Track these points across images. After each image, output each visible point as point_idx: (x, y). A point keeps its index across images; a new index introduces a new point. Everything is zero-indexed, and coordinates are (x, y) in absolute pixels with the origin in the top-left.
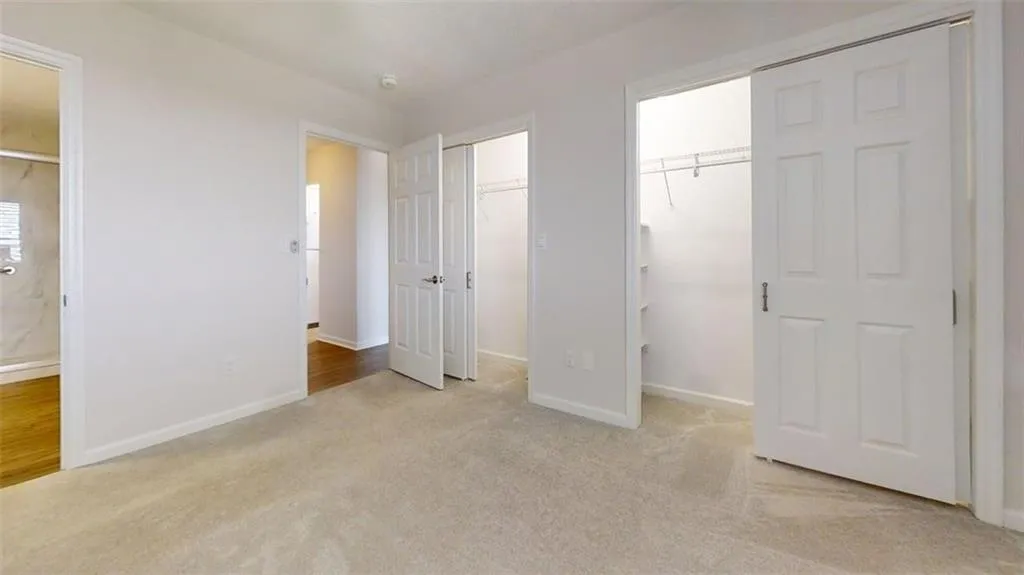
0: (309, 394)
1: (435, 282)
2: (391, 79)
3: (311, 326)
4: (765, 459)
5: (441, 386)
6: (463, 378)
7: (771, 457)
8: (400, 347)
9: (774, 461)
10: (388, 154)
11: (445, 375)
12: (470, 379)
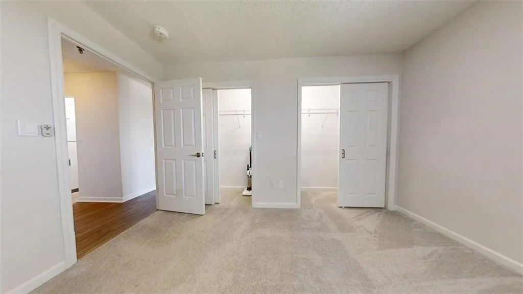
0: (79, 257)
1: (198, 156)
2: (162, 30)
3: (74, 191)
4: (342, 207)
5: (204, 213)
6: (213, 204)
7: (343, 206)
8: (167, 196)
9: (345, 207)
10: (153, 84)
11: (206, 205)
12: (216, 203)
